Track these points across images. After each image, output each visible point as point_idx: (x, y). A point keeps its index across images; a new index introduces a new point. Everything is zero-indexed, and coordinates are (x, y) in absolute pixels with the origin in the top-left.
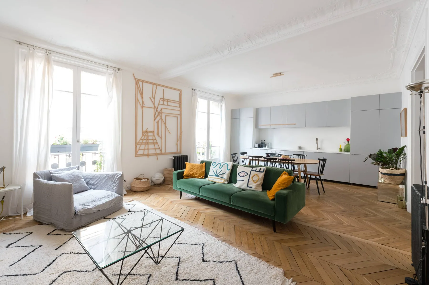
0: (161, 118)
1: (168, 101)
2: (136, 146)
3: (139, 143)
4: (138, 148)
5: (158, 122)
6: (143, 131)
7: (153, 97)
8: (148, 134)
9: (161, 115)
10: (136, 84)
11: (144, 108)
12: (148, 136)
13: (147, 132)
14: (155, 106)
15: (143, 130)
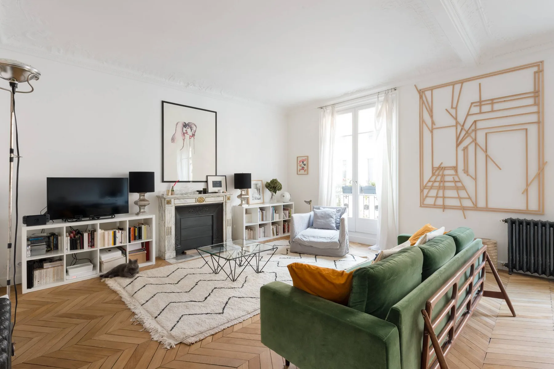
0: (475, 140)
1: (492, 102)
2: (422, 191)
3: (426, 186)
4: (425, 194)
5: (465, 149)
6: (433, 168)
7: (454, 106)
8: (443, 171)
9: (473, 135)
10: (421, 97)
11: (435, 132)
12: (443, 176)
13: (441, 168)
14: (457, 123)
15: (435, 166)
